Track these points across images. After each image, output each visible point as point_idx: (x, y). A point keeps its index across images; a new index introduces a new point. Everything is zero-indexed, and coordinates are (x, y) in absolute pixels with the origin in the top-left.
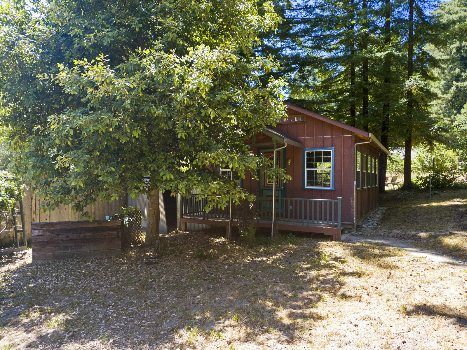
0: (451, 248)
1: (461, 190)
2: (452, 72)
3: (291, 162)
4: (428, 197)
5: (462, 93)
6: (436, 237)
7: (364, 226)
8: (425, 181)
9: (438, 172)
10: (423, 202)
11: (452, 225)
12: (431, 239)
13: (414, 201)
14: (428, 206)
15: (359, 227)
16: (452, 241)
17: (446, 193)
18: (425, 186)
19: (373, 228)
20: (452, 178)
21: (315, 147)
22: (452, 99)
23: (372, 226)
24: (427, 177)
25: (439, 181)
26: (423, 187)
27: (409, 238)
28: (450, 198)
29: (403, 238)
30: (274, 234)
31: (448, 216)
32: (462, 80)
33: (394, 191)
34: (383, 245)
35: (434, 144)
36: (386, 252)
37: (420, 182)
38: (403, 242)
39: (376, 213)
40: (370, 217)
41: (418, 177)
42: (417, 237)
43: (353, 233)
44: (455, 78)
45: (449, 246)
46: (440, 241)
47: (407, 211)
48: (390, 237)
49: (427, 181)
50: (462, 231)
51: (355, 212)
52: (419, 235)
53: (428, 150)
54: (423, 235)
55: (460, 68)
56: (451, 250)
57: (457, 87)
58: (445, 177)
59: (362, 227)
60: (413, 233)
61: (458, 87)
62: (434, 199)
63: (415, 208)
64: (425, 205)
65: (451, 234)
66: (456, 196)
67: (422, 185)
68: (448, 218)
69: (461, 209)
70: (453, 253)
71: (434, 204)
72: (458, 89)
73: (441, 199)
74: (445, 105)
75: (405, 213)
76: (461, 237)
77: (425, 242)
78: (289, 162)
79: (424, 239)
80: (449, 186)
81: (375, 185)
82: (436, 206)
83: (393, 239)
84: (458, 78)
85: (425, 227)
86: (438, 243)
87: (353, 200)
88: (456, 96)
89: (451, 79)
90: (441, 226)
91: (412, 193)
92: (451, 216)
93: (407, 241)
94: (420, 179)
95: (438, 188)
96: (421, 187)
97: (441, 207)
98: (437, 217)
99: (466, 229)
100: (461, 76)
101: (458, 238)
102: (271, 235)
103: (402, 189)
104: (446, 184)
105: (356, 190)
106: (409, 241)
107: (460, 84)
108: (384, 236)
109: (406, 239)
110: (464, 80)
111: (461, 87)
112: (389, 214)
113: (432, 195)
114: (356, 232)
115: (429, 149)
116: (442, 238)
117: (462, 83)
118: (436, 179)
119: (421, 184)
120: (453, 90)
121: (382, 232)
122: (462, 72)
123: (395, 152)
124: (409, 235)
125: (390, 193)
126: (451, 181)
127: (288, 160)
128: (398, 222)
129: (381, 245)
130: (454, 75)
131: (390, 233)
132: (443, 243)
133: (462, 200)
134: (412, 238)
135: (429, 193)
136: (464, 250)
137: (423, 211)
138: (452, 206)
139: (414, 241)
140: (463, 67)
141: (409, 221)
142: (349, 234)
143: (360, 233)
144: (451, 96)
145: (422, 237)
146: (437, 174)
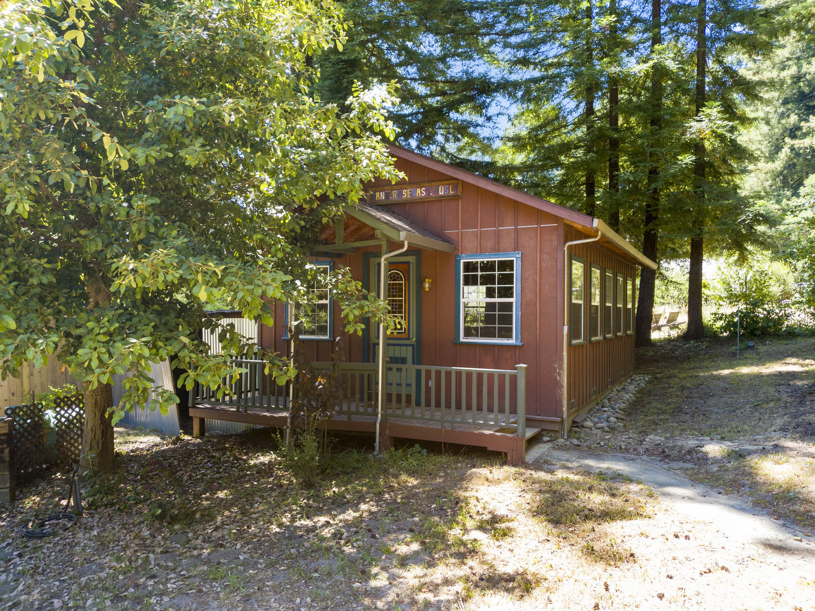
0: (776, 491)
1: (799, 339)
2: (783, 121)
3: (431, 284)
4: (734, 355)
5: (801, 159)
6: (740, 455)
7: (589, 423)
8: (729, 322)
9: (756, 304)
10: (722, 365)
11: (779, 422)
12: (729, 462)
13: (706, 363)
14: (731, 373)
15: (577, 427)
16: (778, 468)
17: (769, 344)
18: (730, 331)
19: (607, 429)
20: (782, 316)
21: (481, 251)
22: (783, 171)
23: (605, 424)
24: (733, 314)
25: (757, 322)
26: (725, 334)
27: (681, 458)
28: (779, 356)
29: (668, 456)
30: (380, 448)
31: (772, 400)
32: (801, 136)
33: (669, 340)
34: (618, 477)
35: (746, 249)
36: (618, 502)
37: (719, 324)
38: (666, 466)
39: (623, 389)
40: (609, 400)
41: (715, 314)
42: (700, 455)
43: (561, 441)
44: (788, 132)
45: (771, 484)
46: (751, 467)
47: (688, 385)
48: (638, 454)
49: (733, 321)
50: (803, 441)
51: (565, 395)
52: (703, 449)
53: (736, 261)
54: (714, 449)
55: (799, 115)
56: (777, 497)
57: (792, 149)
58: (769, 313)
59: (583, 426)
60: (692, 443)
61: (794, 149)
62: (746, 358)
63: (705, 378)
64: (726, 372)
65: (777, 449)
66: (790, 352)
67: (725, 328)
68: (772, 404)
69: (799, 383)
70: (783, 507)
71: (745, 370)
72: (794, 152)
73: (760, 359)
74: (770, 182)
75: (683, 388)
76: (799, 459)
77: (715, 469)
78: (427, 285)
79: (716, 461)
80: (775, 331)
81: (625, 331)
82: (748, 375)
83: (645, 457)
84: (793, 132)
85: (721, 426)
86: (744, 474)
87: (561, 368)
88: (790, 165)
89: (782, 134)
90: (754, 427)
91: (704, 345)
92: (779, 400)
93: (674, 465)
94: (721, 319)
95: (755, 335)
96: (722, 333)
97: (759, 376)
98: (748, 402)
99: (811, 435)
100: (800, 128)
101: (792, 460)
102: (373, 448)
103: (685, 337)
104: (770, 327)
105: (570, 344)
106: (681, 464)
107: (797, 143)
108: (627, 450)
109: (673, 460)
110: (805, 135)
111: (800, 149)
112: (649, 393)
113: (741, 350)
114: (567, 440)
115: (738, 260)
116: (756, 460)
117: (802, 141)
118: (752, 318)
119: (721, 327)
120: (785, 153)
121: (622, 440)
122: (801, 120)
123: (673, 264)
124: (681, 447)
125: (662, 346)
126: (779, 321)
127: (424, 281)
128: (664, 413)
129: (612, 478)
130: (787, 126)
131: (641, 442)
132: (757, 474)
133: (801, 361)
134: (689, 457)
135: (736, 345)
136: (807, 501)
137: (722, 385)
138: (780, 374)
139: (689, 465)
140: (803, 113)
141: (688, 411)
142: (550, 445)
143: (576, 442)
144: (782, 165)
145: (710, 456)
146: (754, 308)
